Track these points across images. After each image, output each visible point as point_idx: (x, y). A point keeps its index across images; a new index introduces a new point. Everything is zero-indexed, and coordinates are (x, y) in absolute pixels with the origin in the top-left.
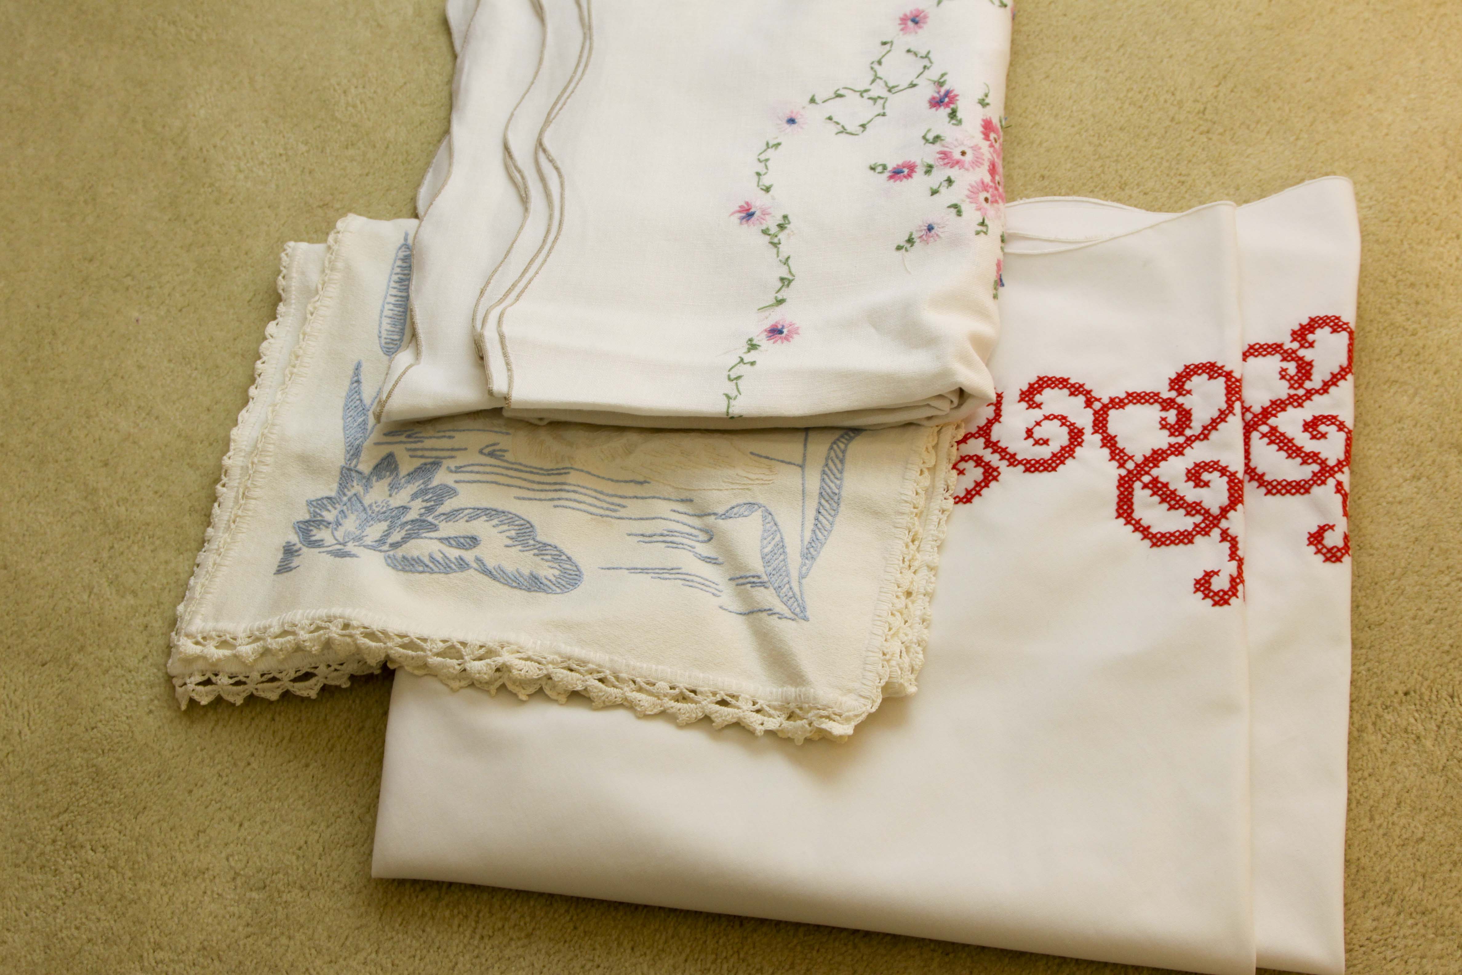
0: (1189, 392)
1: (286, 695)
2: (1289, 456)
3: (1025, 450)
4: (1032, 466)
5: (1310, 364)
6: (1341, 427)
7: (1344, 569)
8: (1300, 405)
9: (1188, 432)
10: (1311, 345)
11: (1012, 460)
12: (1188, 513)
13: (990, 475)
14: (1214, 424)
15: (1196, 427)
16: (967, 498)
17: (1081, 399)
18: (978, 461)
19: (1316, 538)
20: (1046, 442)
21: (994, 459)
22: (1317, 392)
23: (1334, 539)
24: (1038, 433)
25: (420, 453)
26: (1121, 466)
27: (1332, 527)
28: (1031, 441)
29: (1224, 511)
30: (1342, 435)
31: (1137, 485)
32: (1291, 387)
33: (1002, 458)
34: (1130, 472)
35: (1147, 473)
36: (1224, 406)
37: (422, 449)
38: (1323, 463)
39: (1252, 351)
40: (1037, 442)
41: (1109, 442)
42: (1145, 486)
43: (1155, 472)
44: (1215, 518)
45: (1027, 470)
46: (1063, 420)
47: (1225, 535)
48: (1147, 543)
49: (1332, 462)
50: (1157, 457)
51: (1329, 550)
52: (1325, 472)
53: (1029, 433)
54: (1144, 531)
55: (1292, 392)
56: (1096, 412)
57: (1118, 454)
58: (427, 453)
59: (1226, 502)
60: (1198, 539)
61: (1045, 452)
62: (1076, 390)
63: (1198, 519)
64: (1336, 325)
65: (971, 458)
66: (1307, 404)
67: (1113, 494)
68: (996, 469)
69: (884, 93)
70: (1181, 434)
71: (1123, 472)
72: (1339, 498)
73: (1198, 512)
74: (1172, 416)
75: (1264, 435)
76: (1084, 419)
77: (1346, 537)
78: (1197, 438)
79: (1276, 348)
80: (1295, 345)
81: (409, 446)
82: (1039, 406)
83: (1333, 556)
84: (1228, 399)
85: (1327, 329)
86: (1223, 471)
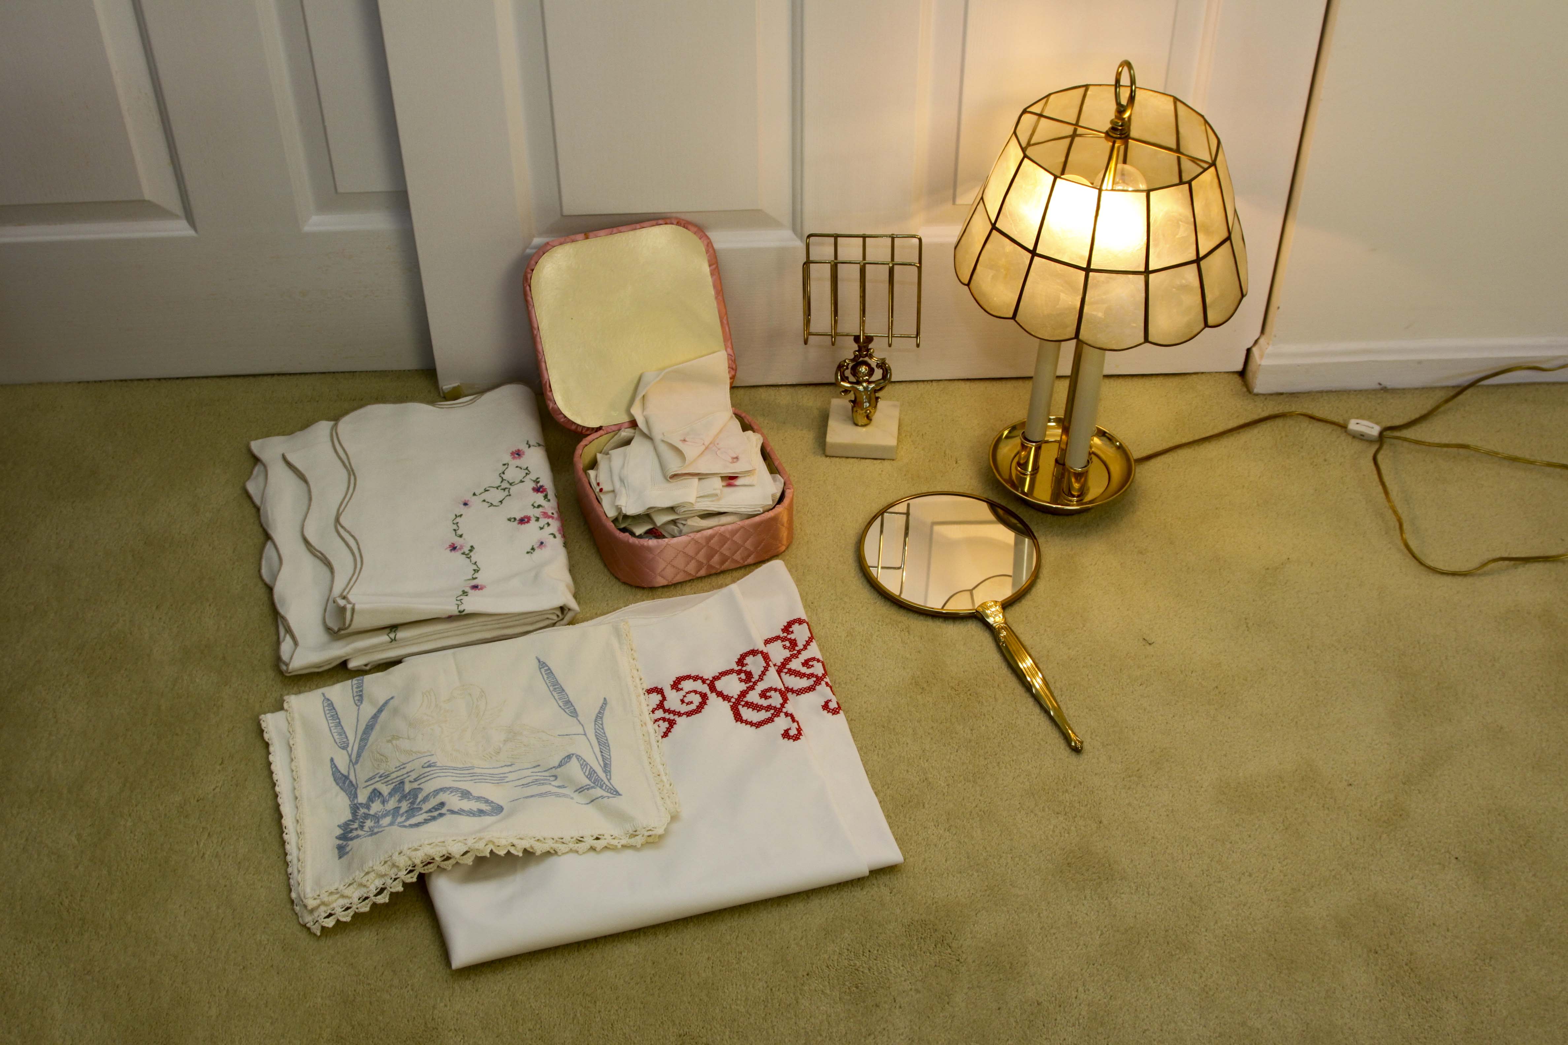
0: (747, 664)
1: (374, 905)
2: (801, 678)
3: (684, 708)
4: (689, 714)
5: (795, 640)
6: (818, 661)
7: (842, 715)
8: (797, 657)
9: (753, 680)
10: (792, 632)
11: (680, 714)
12: (767, 711)
13: (672, 723)
14: (763, 673)
15: (756, 677)
16: (665, 735)
17: (700, 681)
18: (664, 719)
19: (826, 707)
20: (692, 703)
21: (671, 717)
22: (802, 650)
23: (833, 705)
24: (686, 700)
25: (390, 782)
26: (729, 701)
27: (830, 701)
28: (685, 704)
29: (783, 705)
30: (820, 664)
31: (740, 707)
32: (790, 651)
33: (674, 715)
34: (734, 703)
35: (742, 701)
36: (765, 665)
37: (391, 780)
38: (817, 676)
39: (767, 642)
40: (688, 704)
41: (720, 694)
42: (743, 706)
43: (745, 699)
44: (779, 709)
45: (688, 716)
46: (695, 692)
47: (787, 714)
48: (754, 728)
49: (820, 675)
50: (743, 694)
51: (833, 710)
52: (819, 680)
53: (682, 701)
54: (751, 724)
55: (791, 653)
56: (708, 685)
57: (726, 698)
58: (394, 781)
59: (781, 701)
60: (776, 719)
61: (693, 707)
62: (696, 678)
63: (772, 711)
64: (800, 621)
65: (660, 719)
66: (800, 656)
67: (730, 714)
68: (674, 720)
69: (508, 486)
70: (750, 681)
71: (731, 704)
72: (828, 688)
73: (771, 709)
74: (743, 676)
75: (786, 673)
76: (705, 689)
77: (838, 703)
78: (758, 681)
79: (777, 638)
80: (785, 634)
81: (383, 781)
82: (682, 689)
83: (835, 712)
84: (766, 662)
85: (797, 624)
86: (776, 690)
